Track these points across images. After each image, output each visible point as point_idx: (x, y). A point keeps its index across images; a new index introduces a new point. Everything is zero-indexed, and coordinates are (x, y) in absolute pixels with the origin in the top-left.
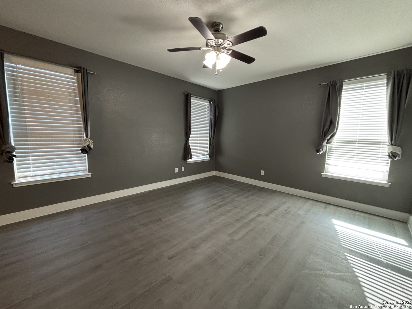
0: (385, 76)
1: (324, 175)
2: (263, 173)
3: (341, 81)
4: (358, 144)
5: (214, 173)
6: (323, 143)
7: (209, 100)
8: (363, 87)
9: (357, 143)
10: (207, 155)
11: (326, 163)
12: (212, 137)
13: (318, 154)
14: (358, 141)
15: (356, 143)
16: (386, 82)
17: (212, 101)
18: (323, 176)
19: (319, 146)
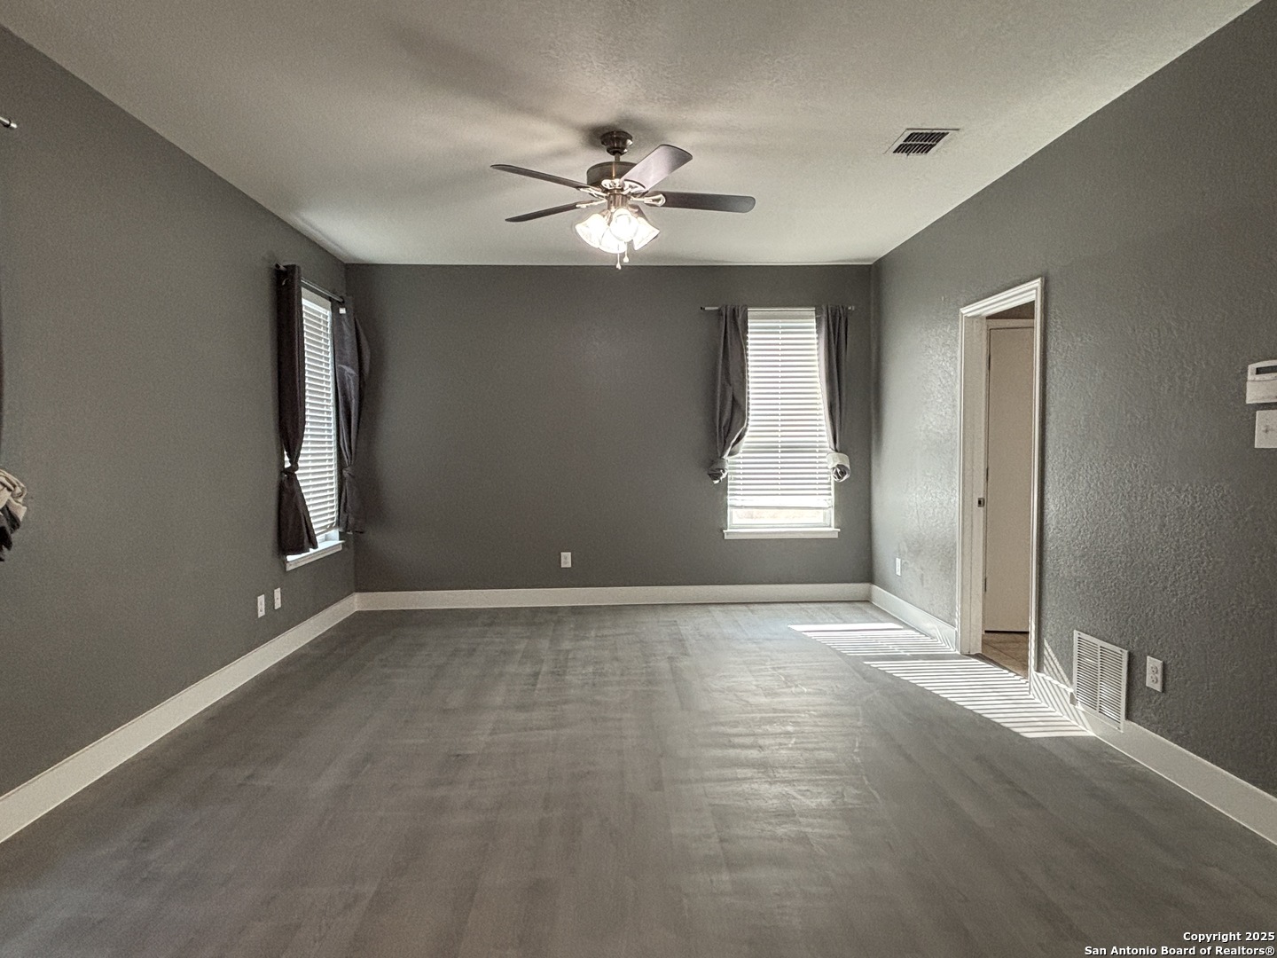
0: (811, 311)
1: (728, 533)
2: (566, 559)
3: (744, 308)
4: (782, 452)
5: (356, 603)
6: (722, 455)
7: (330, 299)
8: (778, 328)
9: (780, 450)
10: (331, 527)
11: (729, 502)
12: (350, 447)
13: (716, 482)
14: (782, 447)
15: (777, 452)
16: (814, 324)
17: (342, 304)
18: (726, 537)
19: (713, 462)
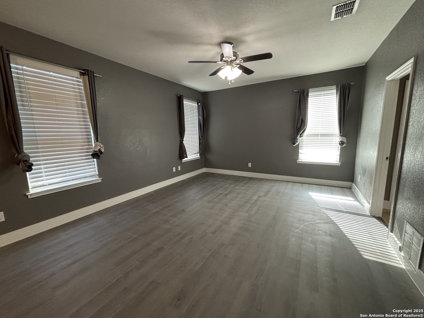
0: (335, 87)
1: (298, 161)
2: (250, 165)
3: (307, 89)
4: (320, 136)
5: (204, 170)
6: (297, 137)
7: (197, 102)
8: (321, 94)
9: (319, 136)
10: (197, 153)
11: (299, 152)
12: (201, 136)
13: (294, 145)
14: (320, 135)
15: (318, 136)
16: (336, 92)
17: (199, 102)
18: (298, 163)
19: (294, 139)
